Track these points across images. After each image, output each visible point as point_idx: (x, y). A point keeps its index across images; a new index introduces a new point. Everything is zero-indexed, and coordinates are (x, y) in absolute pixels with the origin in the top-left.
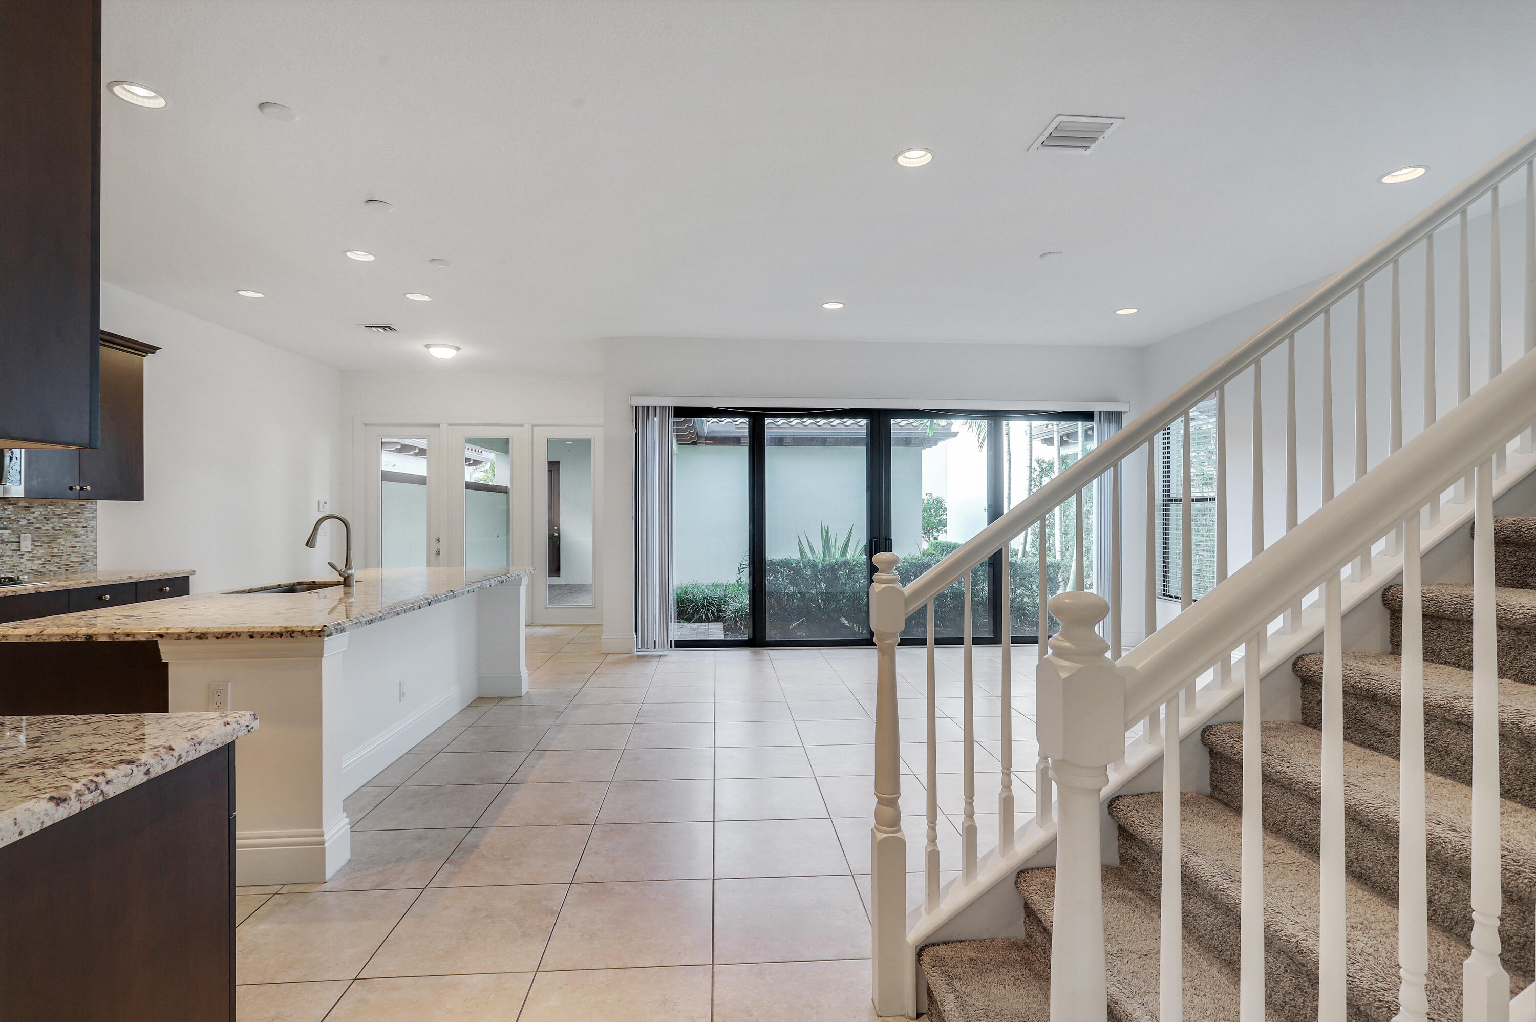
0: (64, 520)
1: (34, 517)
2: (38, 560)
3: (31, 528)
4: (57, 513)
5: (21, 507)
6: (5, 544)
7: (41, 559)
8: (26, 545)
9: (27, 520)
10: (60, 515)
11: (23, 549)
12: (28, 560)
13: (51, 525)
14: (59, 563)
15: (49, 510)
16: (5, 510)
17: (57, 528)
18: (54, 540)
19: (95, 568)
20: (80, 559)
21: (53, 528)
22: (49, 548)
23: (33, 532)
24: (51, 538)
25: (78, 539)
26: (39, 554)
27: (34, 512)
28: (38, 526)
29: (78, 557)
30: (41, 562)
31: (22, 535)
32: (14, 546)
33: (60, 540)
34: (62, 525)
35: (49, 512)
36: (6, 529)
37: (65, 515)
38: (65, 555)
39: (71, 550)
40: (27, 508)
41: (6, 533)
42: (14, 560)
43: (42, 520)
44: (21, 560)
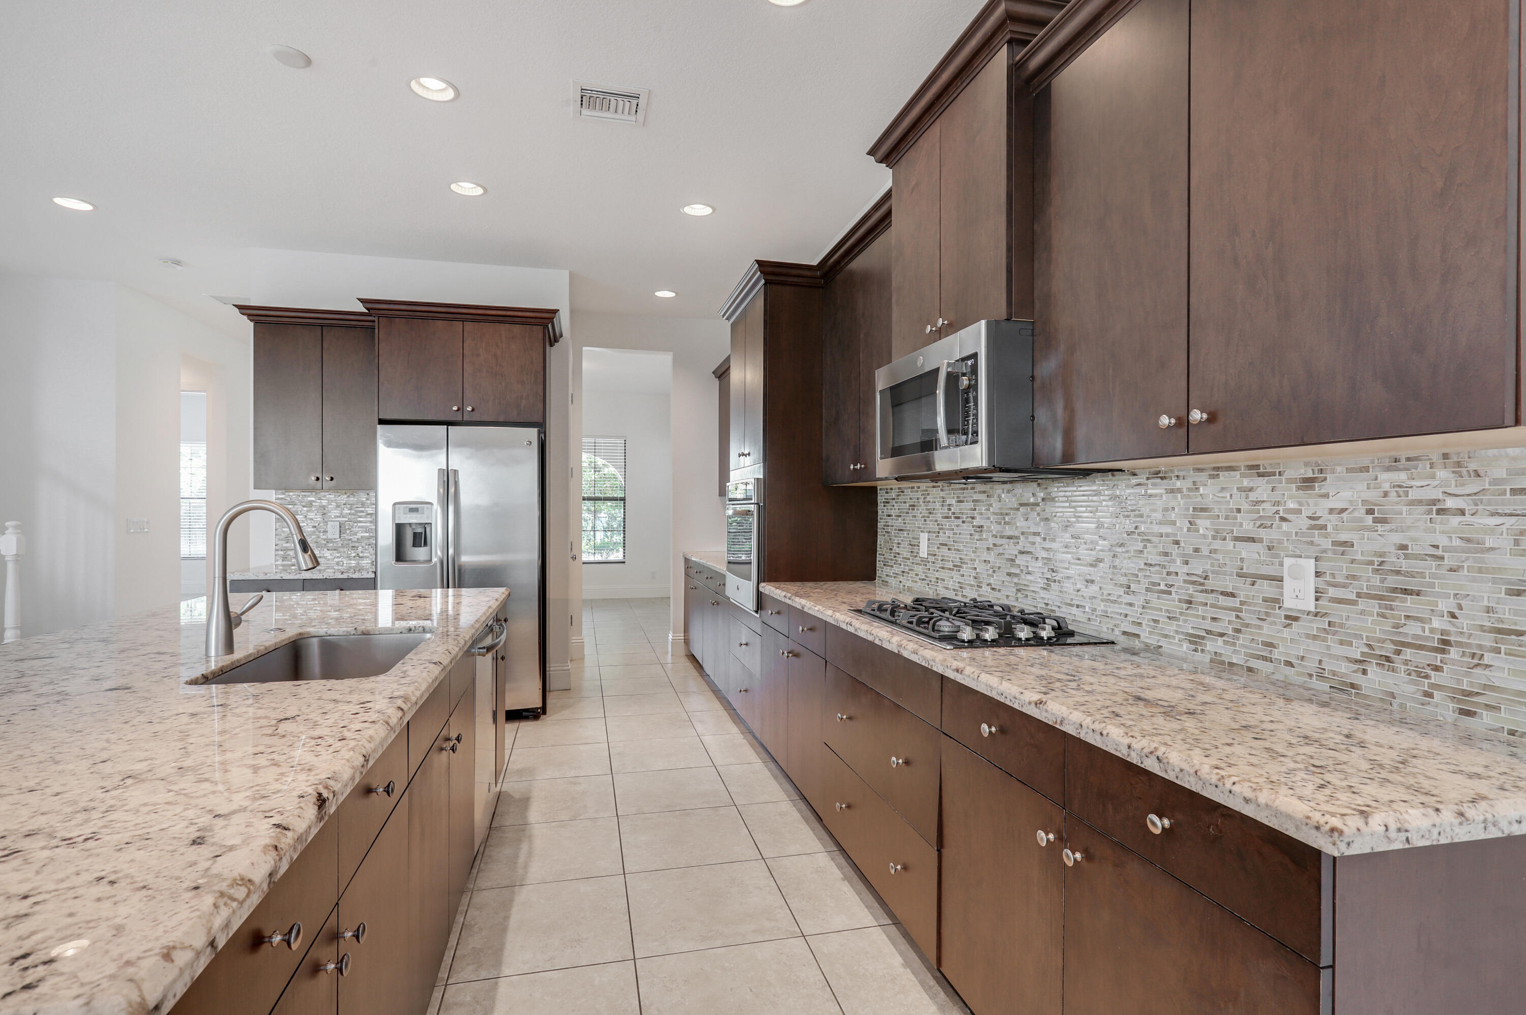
1: (1331, 511)
2: (1341, 643)
3: (1325, 543)
4: (1413, 495)
5: (1290, 481)
6: (1249, 580)
7: (1350, 644)
9: (1310, 518)
10: (1434, 502)
11: (1289, 603)
12: (1308, 636)
13: (1398, 538)
14: (1427, 677)
15: (1386, 486)
18: (1405, 591)
21: (1404, 547)
22: (1383, 616)
23: (1330, 555)
24: (1393, 581)
27: (1326, 496)
28: (1344, 537)
31: (1288, 562)
34: (1443, 541)
35: (1386, 494)
37: (1450, 503)
38: (1454, 653)
39: (1488, 640)
40: (1308, 483)
41: (1247, 551)
42: (1267, 631)
43: (1361, 520)
44: (1286, 633)
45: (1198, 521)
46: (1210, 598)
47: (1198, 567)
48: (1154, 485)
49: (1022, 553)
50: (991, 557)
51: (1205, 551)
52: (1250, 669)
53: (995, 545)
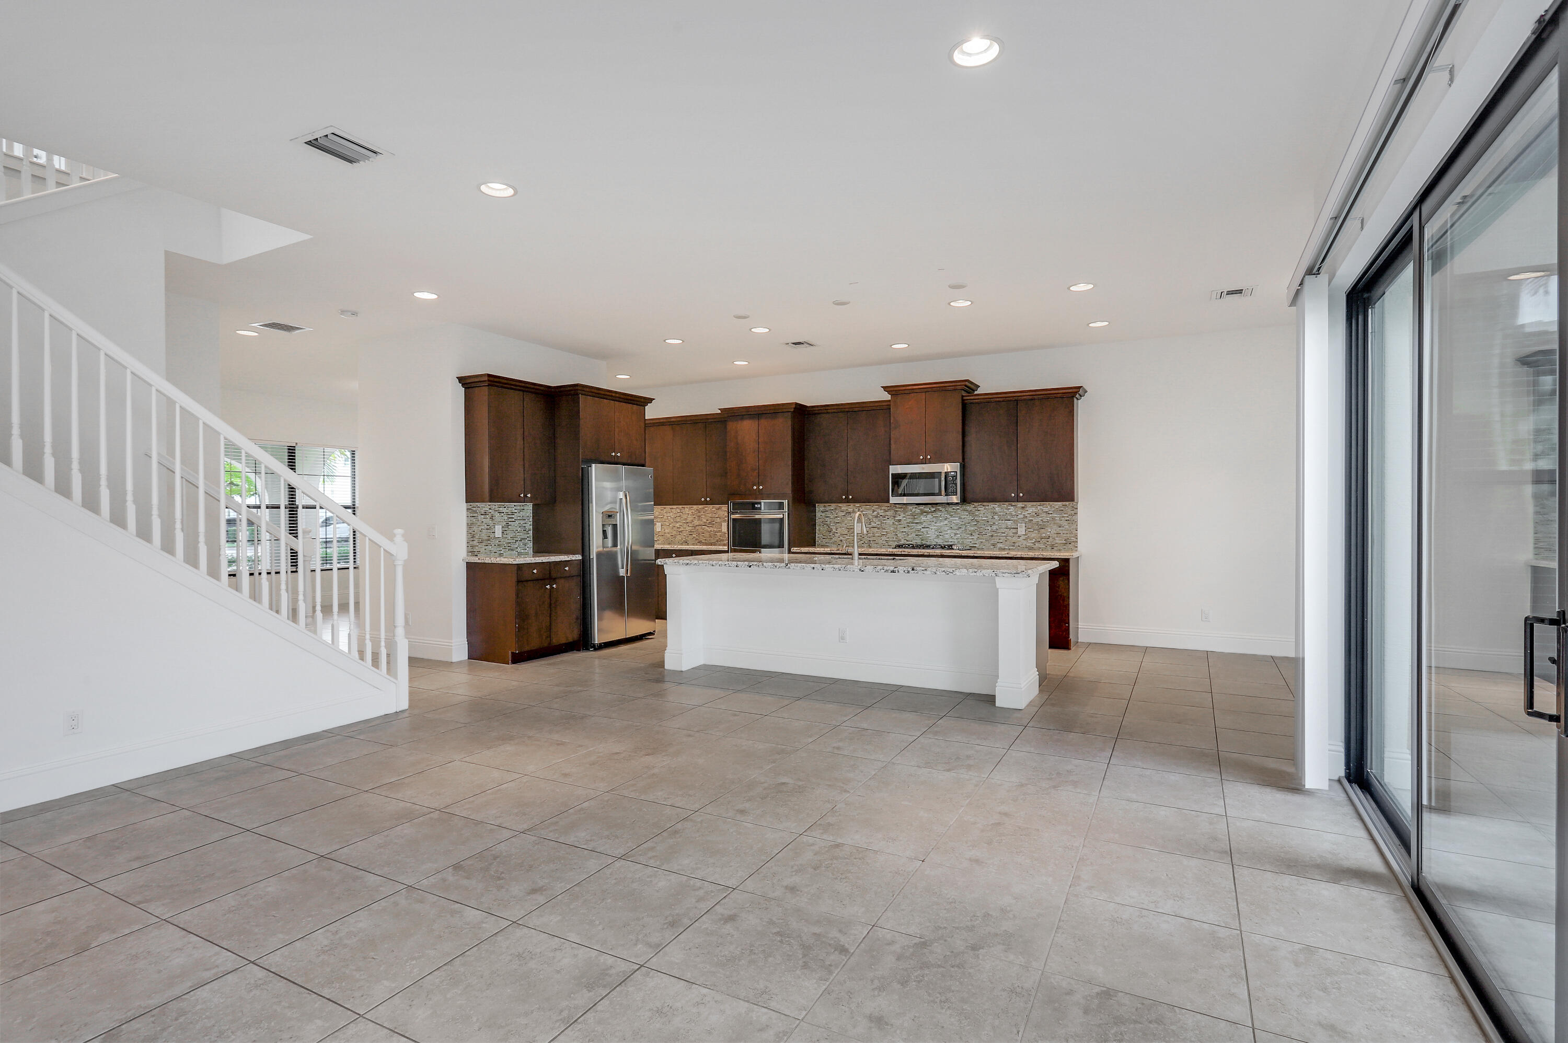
0: (1051, 515)
1: (1028, 514)
2: (1030, 540)
3: (1027, 520)
5: (1019, 509)
6: (1009, 529)
7: (1033, 540)
8: (1021, 531)
9: (1023, 516)
10: (1047, 512)
11: (1019, 533)
12: (1023, 539)
13: (1040, 519)
14: (1046, 543)
15: (1039, 510)
16: (1009, 509)
17: (1044, 520)
18: (1042, 529)
19: (1076, 549)
20: (1064, 542)
21: (1042, 520)
22: (1038, 533)
23: (1028, 522)
24: (1040, 527)
25: (1061, 528)
26: (1032, 537)
27: (1027, 510)
28: (1031, 519)
29: (1062, 540)
30: (1033, 542)
32: (1014, 531)
33: (1046, 528)
34: (1049, 519)
36: (1009, 520)
37: (1050, 512)
38: (1051, 538)
39: (1056, 535)
40: (1023, 508)
41: (1009, 523)
42: (1015, 539)
43: (1034, 515)
44: (1019, 539)
45: (995, 517)
46: (998, 534)
47: (994, 527)
48: (981, 507)
49: (923, 528)
50: (905, 530)
51: (997, 523)
52: (1009, 549)
53: (908, 526)
